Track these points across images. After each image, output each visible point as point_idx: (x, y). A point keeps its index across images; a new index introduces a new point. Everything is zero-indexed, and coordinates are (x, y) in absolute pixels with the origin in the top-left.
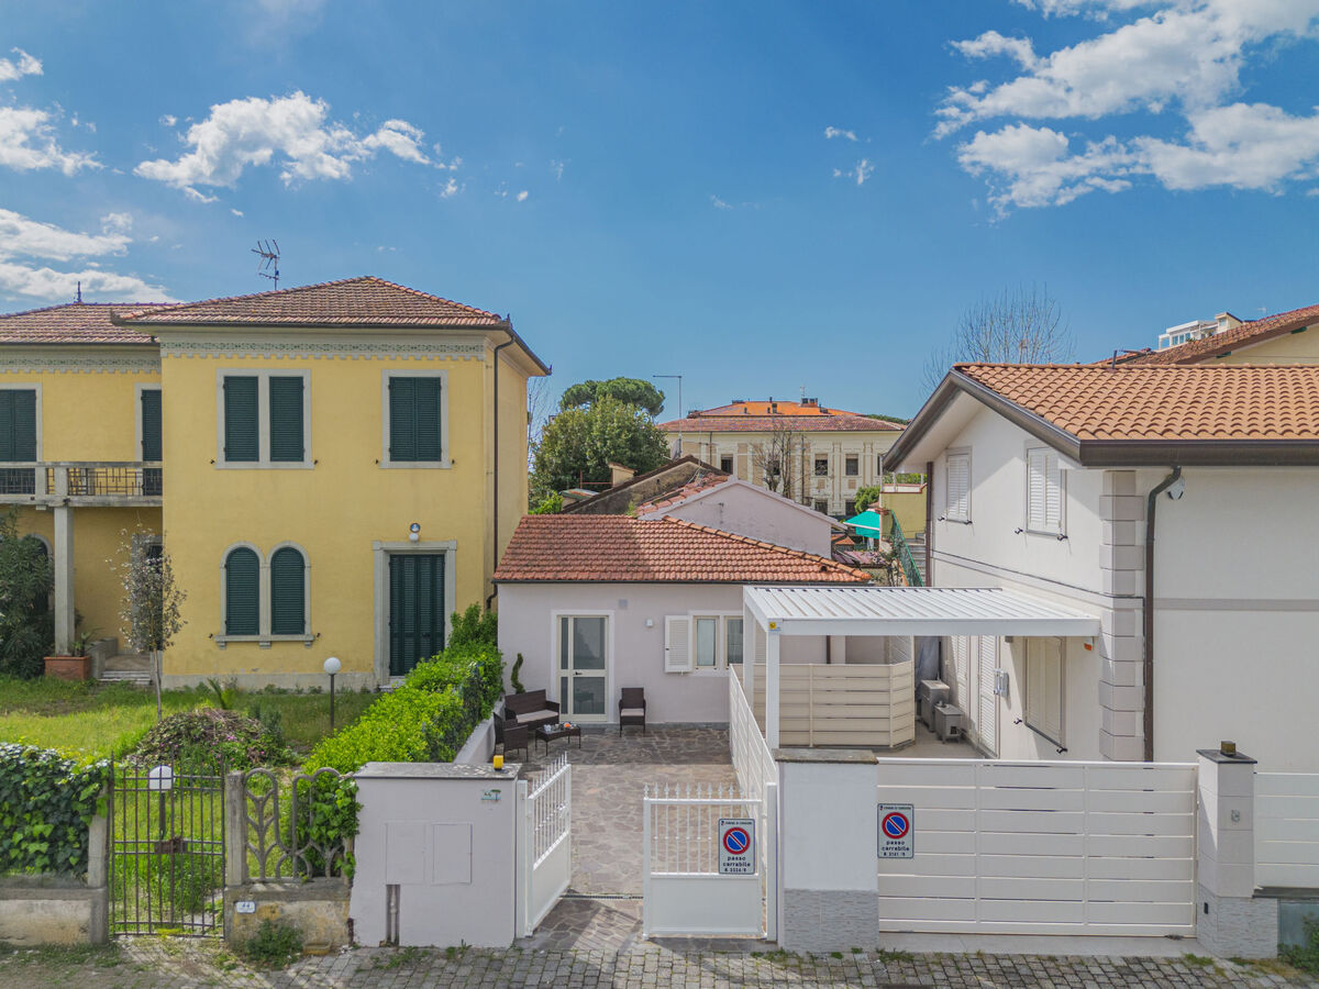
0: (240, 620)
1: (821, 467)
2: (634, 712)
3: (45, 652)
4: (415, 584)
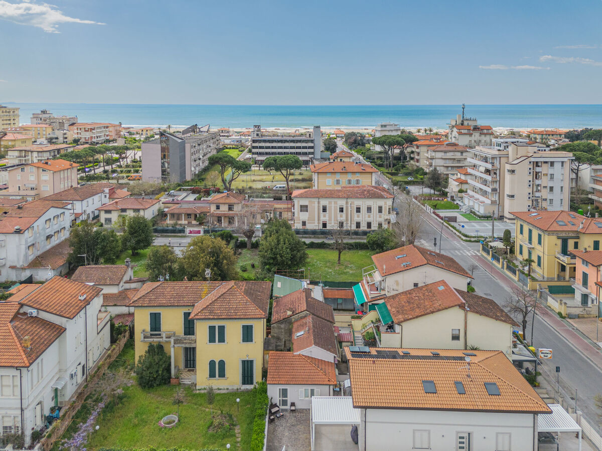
0: (212, 375)
1: (358, 210)
2: (293, 408)
3: (170, 377)
4: (247, 366)
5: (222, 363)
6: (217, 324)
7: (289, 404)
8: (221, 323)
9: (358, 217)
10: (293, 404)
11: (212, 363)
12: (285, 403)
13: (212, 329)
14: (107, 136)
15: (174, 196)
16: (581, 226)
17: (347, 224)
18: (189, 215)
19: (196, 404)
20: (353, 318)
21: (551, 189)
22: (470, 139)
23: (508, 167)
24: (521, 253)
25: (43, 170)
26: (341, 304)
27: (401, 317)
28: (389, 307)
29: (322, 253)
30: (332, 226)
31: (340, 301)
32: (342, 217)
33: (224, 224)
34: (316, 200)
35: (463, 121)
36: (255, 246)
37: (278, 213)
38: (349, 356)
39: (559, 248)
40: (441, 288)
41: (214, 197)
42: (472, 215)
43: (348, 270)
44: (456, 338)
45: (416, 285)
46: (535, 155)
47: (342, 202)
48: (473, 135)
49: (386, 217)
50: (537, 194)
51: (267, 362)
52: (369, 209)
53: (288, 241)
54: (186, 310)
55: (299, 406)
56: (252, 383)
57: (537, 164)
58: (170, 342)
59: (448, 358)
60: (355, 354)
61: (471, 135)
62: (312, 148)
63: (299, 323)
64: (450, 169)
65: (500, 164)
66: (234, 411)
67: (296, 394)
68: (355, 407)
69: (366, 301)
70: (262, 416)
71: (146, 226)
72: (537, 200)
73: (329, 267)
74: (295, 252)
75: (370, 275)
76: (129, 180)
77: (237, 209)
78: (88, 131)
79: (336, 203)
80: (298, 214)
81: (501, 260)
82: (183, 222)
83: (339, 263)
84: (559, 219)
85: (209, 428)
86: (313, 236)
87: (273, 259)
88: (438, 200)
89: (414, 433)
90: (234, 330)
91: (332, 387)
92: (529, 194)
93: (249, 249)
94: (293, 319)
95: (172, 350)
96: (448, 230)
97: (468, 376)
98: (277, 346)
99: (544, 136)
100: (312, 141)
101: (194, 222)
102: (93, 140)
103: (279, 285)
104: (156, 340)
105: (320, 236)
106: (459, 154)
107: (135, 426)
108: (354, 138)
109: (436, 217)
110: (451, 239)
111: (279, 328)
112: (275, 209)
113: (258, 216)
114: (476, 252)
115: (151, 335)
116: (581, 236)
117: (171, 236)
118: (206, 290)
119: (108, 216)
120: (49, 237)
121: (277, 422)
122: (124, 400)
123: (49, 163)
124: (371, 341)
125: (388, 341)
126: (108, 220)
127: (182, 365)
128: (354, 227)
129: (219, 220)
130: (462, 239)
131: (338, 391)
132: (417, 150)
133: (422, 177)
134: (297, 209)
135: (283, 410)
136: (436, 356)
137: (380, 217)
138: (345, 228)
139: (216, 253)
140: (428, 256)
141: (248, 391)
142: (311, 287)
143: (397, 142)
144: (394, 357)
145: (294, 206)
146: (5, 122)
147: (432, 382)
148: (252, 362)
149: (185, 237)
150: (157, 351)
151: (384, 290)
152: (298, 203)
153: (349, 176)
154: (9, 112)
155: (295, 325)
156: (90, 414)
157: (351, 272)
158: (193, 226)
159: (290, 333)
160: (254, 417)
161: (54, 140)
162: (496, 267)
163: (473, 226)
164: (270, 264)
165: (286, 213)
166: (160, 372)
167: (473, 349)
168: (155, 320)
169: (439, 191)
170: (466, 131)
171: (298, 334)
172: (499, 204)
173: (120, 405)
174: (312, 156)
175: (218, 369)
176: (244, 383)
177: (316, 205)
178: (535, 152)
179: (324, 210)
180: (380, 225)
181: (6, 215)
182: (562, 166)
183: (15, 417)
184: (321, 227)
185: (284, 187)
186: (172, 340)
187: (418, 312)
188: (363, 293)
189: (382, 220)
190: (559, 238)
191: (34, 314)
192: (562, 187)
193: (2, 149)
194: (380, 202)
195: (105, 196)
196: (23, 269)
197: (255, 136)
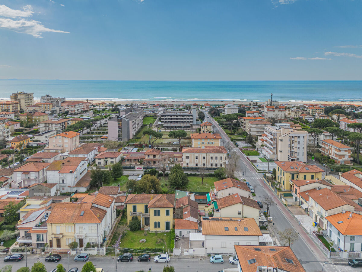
0: (155, 227)
1: (212, 158)
2: (183, 237)
3: (141, 228)
4: (168, 224)
5: (159, 223)
6: (157, 209)
7: (182, 236)
8: (158, 209)
9: (212, 161)
10: (183, 236)
11: (155, 223)
12: (181, 235)
13: (155, 211)
14: (82, 109)
15: (127, 149)
16: (299, 169)
17: (207, 164)
18: (135, 160)
19: (151, 236)
20: (206, 207)
21: (299, 148)
22: (274, 113)
23: (280, 138)
24: (278, 179)
25: (65, 138)
26: (202, 201)
27: (221, 207)
28: (217, 203)
29: (195, 178)
30: (200, 165)
31: (201, 200)
32: (204, 162)
33: (152, 164)
34: (193, 154)
35: (271, 102)
36: (167, 175)
37: (176, 158)
38: (202, 220)
39: (291, 178)
40: (236, 196)
41: (145, 150)
42: (265, 159)
43: (206, 186)
44: (240, 214)
45: (229, 194)
46: (292, 133)
47: (204, 155)
48: (275, 112)
49: (224, 162)
50: (292, 150)
51: (175, 223)
52: (216, 158)
53: (181, 176)
54: (146, 205)
55: (185, 236)
56: (169, 229)
57: (293, 137)
58: (140, 216)
59: (234, 220)
60: (204, 219)
61: (274, 111)
62: (192, 119)
63: (185, 209)
64: (259, 133)
65: (277, 136)
66: (164, 238)
67: (184, 232)
68: (203, 235)
69: (211, 200)
70: (173, 239)
71: (120, 168)
72: (292, 153)
73: (198, 186)
74: (184, 180)
75: (213, 190)
76: (102, 138)
77: (157, 157)
78: (73, 107)
79: (201, 155)
80: (185, 160)
81: (269, 182)
82: (133, 163)
83: (202, 183)
84: (292, 166)
85: (156, 243)
86: (191, 170)
87: (175, 183)
88: (251, 150)
89: (221, 243)
90: (163, 212)
91: (196, 230)
92: (289, 150)
93: (164, 177)
94: (183, 207)
95: (141, 218)
96: (252, 167)
97: (239, 226)
98: (177, 217)
99: (314, 110)
100: (192, 116)
101: (138, 163)
102: (76, 112)
103: (178, 194)
104: (135, 215)
105: (195, 170)
106: (264, 125)
107: (132, 242)
108: (214, 111)
109: (248, 160)
110: (252, 171)
111: (178, 211)
112: (174, 156)
113: (167, 160)
114: (261, 178)
115: (133, 213)
116: (299, 173)
117: (129, 170)
118: (152, 197)
119: (99, 161)
120: (81, 173)
121: (178, 241)
122: (126, 235)
123: (67, 134)
124: (211, 215)
125: (216, 215)
126: (99, 163)
127: (144, 224)
128: (210, 166)
129: (149, 162)
130: (257, 172)
131: (198, 231)
132: (244, 122)
133: (246, 136)
134: (184, 157)
135: (180, 238)
136: (231, 220)
137: (221, 161)
138: (206, 166)
139: (153, 182)
140: (235, 183)
141: (168, 232)
142: (190, 194)
143: (234, 118)
144: (217, 220)
145: (183, 156)
146: (26, 101)
147: (227, 227)
148: (169, 222)
149: (135, 170)
150: (135, 219)
151: (217, 196)
152: (185, 155)
153: (209, 141)
154: (28, 96)
155: (184, 210)
156: (118, 238)
157: (207, 187)
158: (137, 165)
159: (182, 212)
160: (170, 240)
161: (55, 112)
162: (267, 185)
163: (263, 165)
164: (173, 185)
165: (179, 158)
166: (138, 226)
167: (245, 217)
168: (135, 208)
169: (252, 145)
170: (271, 109)
171: (185, 213)
172: (276, 154)
173: (125, 236)
174: (192, 123)
175: (157, 225)
176: (166, 230)
177: (193, 156)
178: (292, 132)
179: (197, 158)
180: (221, 165)
181: (64, 165)
182: (304, 138)
183: (95, 239)
184: (195, 166)
185: (178, 143)
186: (141, 215)
187: (227, 205)
188: (210, 197)
189: (222, 163)
190: (290, 174)
191: (97, 207)
192: (303, 147)
193: (33, 121)
194: (221, 155)
195: (96, 151)
196: (73, 187)
197: (163, 113)
